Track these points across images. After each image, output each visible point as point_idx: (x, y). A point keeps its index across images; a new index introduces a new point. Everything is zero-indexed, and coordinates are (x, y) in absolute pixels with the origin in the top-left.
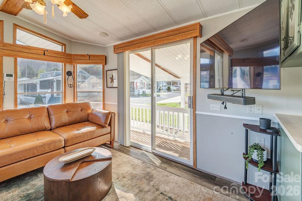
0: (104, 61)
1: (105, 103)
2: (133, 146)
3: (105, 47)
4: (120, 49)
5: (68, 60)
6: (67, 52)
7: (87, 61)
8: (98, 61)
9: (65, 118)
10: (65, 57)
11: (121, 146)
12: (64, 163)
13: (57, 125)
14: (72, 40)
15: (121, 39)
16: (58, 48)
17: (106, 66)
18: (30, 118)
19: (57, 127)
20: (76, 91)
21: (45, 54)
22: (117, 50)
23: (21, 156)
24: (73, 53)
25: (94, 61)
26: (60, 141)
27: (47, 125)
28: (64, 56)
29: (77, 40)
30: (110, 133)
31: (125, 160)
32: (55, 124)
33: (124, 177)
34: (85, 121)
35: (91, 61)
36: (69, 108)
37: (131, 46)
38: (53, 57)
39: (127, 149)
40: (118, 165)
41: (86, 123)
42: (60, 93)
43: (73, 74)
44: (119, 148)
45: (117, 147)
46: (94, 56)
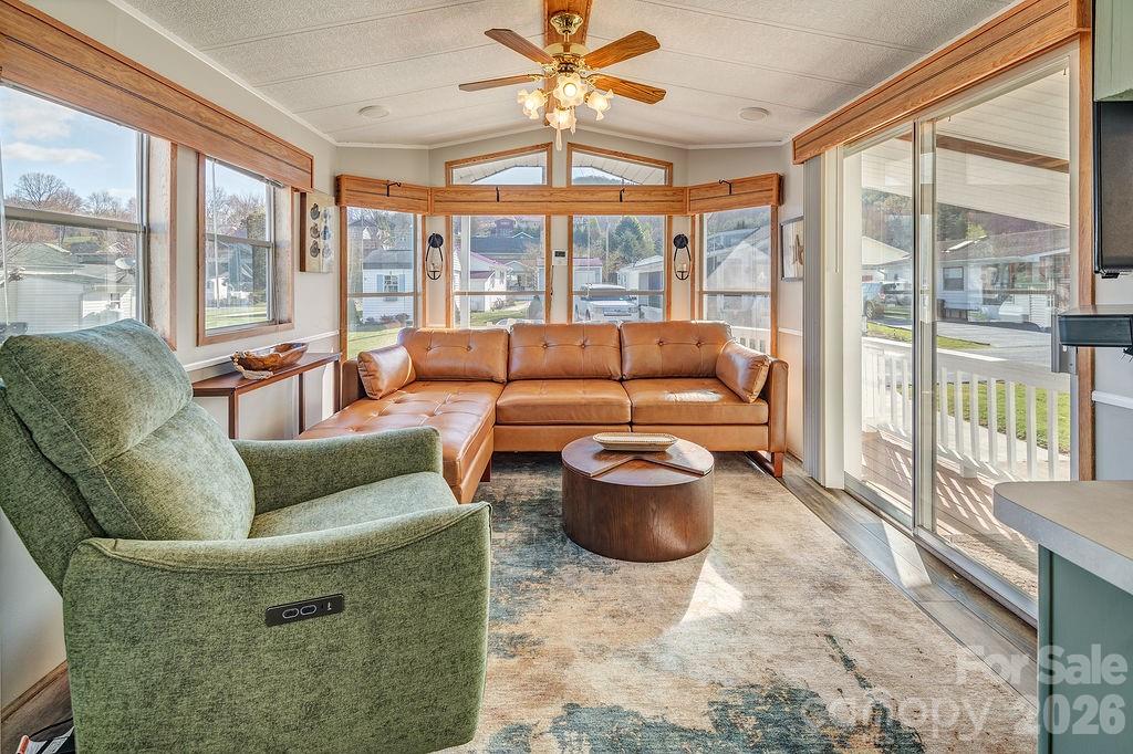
0: (774, 193)
1: (780, 330)
2: (852, 493)
3: (781, 147)
4: (808, 147)
5: (677, 205)
6: (676, 184)
7: (723, 201)
8: (756, 195)
9: (655, 358)
10: (667, 198)
11: (814, 485)
12: (602, 448)
13: (634, 372)
14: (691, 147)
15: (814, 111)
16: (656, 177)
17: (781, 208)
18: (583, 346)
19: (635, 378)
20: (697, 289)
21: (622, 196)
22: (801, 153)
23: (549, 414)
24: (691, 183)
25: (745, 197)
26: (621, 406)
27: (613, 366)
28: (666, 195)
29: (700, 144)
30: (767, 424)
31: (790, 516)
32: (631, 369)
33: (748, 550)
34: (707, 377)
35: (733, 199)
36: (667, 332)
37: (837, 131)
38: (639, 204)
39: (823, 496)
40: (758, 520)
41: (707, 382)
42: (660, 293)
43: (689, 246)
44: (800, 485)
45: (796, 482)
46: (742, 182)
